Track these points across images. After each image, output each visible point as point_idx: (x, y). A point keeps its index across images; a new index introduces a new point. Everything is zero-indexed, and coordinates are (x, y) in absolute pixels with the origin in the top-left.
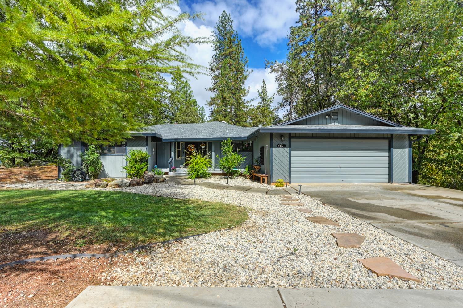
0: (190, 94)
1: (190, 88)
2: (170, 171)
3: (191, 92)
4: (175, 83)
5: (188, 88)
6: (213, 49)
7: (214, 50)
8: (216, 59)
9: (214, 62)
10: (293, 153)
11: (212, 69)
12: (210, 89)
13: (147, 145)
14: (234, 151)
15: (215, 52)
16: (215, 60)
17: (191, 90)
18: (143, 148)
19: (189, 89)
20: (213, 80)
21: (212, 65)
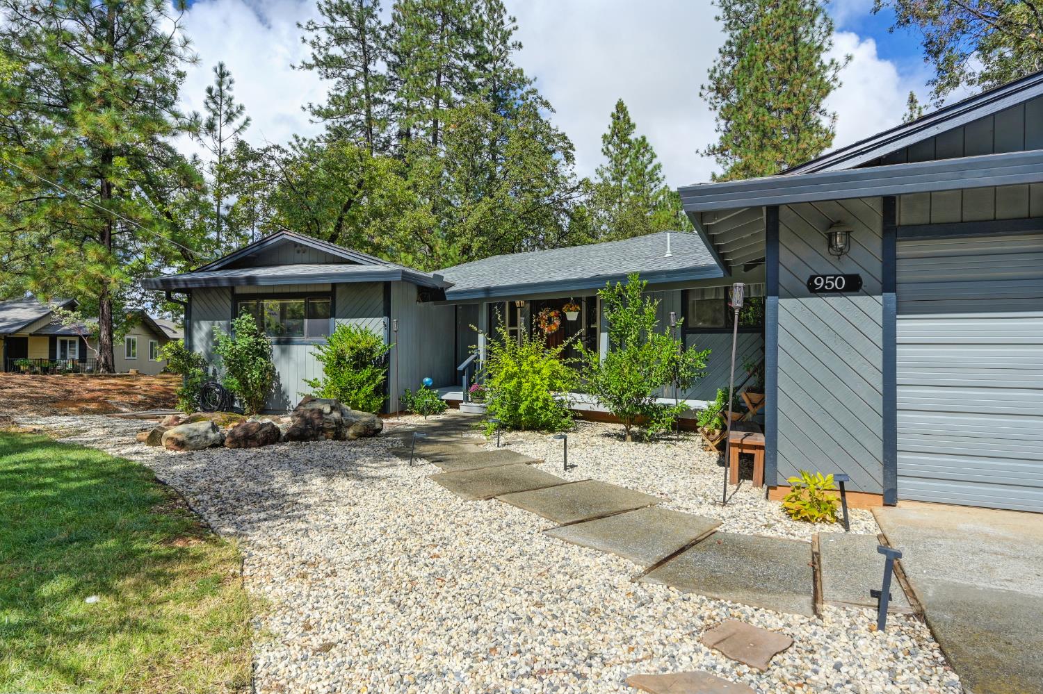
0: (651, 174)
1: (654, 156)
2: (466, 399)
3: (658, 167)
4: (611, 147)
5: (648, 156)
6: (721, 24)
7: (724, 31)
8: (730, 53)
9: (727, 64)
10: (907, 327)
11: (718, 90)
12: (712, 151)
13: (387, 312)
14: (660, 330)
15: (729, 32)
16: (728, 59)
17: (655, 162)
18: (377, 320)
19: (651, 162)
20: (722, 122)
21: (717, 75)
